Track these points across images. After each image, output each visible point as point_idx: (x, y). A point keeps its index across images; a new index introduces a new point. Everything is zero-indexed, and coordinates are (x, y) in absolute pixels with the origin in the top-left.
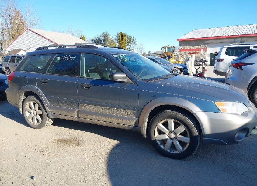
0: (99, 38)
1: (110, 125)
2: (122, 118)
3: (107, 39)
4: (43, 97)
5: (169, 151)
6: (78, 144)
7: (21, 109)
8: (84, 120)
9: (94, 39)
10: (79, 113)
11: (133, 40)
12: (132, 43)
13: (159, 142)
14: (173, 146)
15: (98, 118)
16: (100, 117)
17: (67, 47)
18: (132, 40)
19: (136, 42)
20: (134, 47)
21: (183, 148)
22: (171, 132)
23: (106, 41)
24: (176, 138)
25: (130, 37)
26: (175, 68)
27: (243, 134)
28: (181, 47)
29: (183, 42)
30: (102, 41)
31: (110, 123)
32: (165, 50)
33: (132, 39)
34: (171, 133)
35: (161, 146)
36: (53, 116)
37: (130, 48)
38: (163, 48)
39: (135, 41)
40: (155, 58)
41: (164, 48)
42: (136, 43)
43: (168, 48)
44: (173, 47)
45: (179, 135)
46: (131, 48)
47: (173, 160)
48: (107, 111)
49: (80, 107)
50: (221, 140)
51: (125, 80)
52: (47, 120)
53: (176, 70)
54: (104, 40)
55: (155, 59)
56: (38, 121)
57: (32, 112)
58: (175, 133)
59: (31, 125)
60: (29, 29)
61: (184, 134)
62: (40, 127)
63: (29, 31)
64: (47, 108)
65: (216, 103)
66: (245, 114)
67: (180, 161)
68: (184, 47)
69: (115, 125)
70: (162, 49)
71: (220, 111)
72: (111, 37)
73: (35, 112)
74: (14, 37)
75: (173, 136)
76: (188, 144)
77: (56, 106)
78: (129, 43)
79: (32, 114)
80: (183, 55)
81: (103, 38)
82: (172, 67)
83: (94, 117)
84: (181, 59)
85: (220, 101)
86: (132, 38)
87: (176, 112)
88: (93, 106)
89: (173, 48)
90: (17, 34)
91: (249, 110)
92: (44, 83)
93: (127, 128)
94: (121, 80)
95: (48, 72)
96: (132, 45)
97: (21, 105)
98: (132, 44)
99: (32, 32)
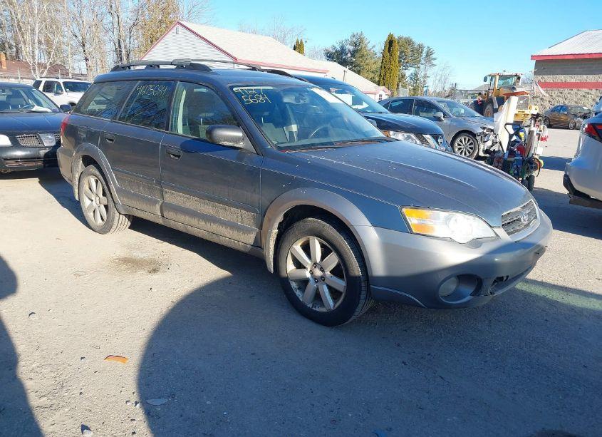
0: (342, 48)
1: (214, 239)
2: (232, 226)
3: (360, 50)
4: (108, 169)
5: (310, 306)
6: (154, 271)
7: (76, 191)
8: (172, 225)
9: (331, 50)
10: (163, 208)
11: (428, 55)
12: (422, 61)
13: (294, 285)
14: (318, 297)
15: (194, 221)
16: (196, 220)
17: (161, 67)
18: (424, 55)
19: (434, 59)
20: (428, 73)
21: (335, 303)
22: (315, 264)
23: (357, 55)
24: (323, 278)
25: (421, 47)
26: (484, 128)
27: (468, 290)
28: (540, 77)
29: (545, 64)
30: (349, 55)
31: (214, 236)
32: (493, 82)
33: (424, 52)
34: (315, 267)
35: (298, 293)
36: (125, 210)
37: (416, 75)
38: (489, 78)
39: (433, 56)
40: (439, 101)
41: (492, 77)
42: (434, 62)
43: (502, 77)
44: (516, 75)
45: (328, 273)
46: (421, 74)
47: (314, 325)
48: (208, 208)
49: (166, 196)
50: (410, 296)
51: (241, 145)
52: (117, 218)
53: (486, 135)
54: (353, 53)
55: (437, 103)
56: (102, 219)
57: (93, 199)
58: (322, 270)
59: (91, 225)
60: (181, 24)
61: (337, 272)
62: (105, 229)
63: (180, 27)
64: (115, 193)
65: (404, 210)
66: (475, 243)
67: (328, 329)
68: (549, 79)
69: (223, 241)
70: (485, 80)
71: (410, 229)
72: (370, 46)
73: (97, 199)
74: (153, 40)
75: (318, 273)
76: (343, 295)
77: (128, 189)
78: (416, 62)
79: (94, 203)
80: (542, 99)
81: (352, 48)
82: (477, 126)
83: (187, 219)
84: (534, 107)
85: (417, 207)
86: (425, 50)
87: (324, 223)
88: (186, 196)
89: (514, 79)
90: (159, 34)
91: (497, 235)
92: (109, 140)
93: (242, 249)
94: (231, 144)
95: (120, 119)
96: (422, 67)
97: (77, 183)
98: (422, 64)
99: (187, 32)
